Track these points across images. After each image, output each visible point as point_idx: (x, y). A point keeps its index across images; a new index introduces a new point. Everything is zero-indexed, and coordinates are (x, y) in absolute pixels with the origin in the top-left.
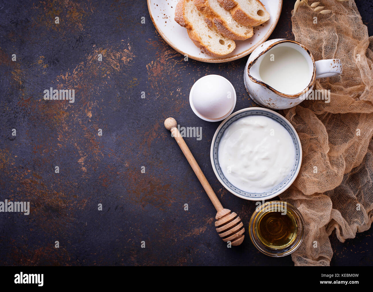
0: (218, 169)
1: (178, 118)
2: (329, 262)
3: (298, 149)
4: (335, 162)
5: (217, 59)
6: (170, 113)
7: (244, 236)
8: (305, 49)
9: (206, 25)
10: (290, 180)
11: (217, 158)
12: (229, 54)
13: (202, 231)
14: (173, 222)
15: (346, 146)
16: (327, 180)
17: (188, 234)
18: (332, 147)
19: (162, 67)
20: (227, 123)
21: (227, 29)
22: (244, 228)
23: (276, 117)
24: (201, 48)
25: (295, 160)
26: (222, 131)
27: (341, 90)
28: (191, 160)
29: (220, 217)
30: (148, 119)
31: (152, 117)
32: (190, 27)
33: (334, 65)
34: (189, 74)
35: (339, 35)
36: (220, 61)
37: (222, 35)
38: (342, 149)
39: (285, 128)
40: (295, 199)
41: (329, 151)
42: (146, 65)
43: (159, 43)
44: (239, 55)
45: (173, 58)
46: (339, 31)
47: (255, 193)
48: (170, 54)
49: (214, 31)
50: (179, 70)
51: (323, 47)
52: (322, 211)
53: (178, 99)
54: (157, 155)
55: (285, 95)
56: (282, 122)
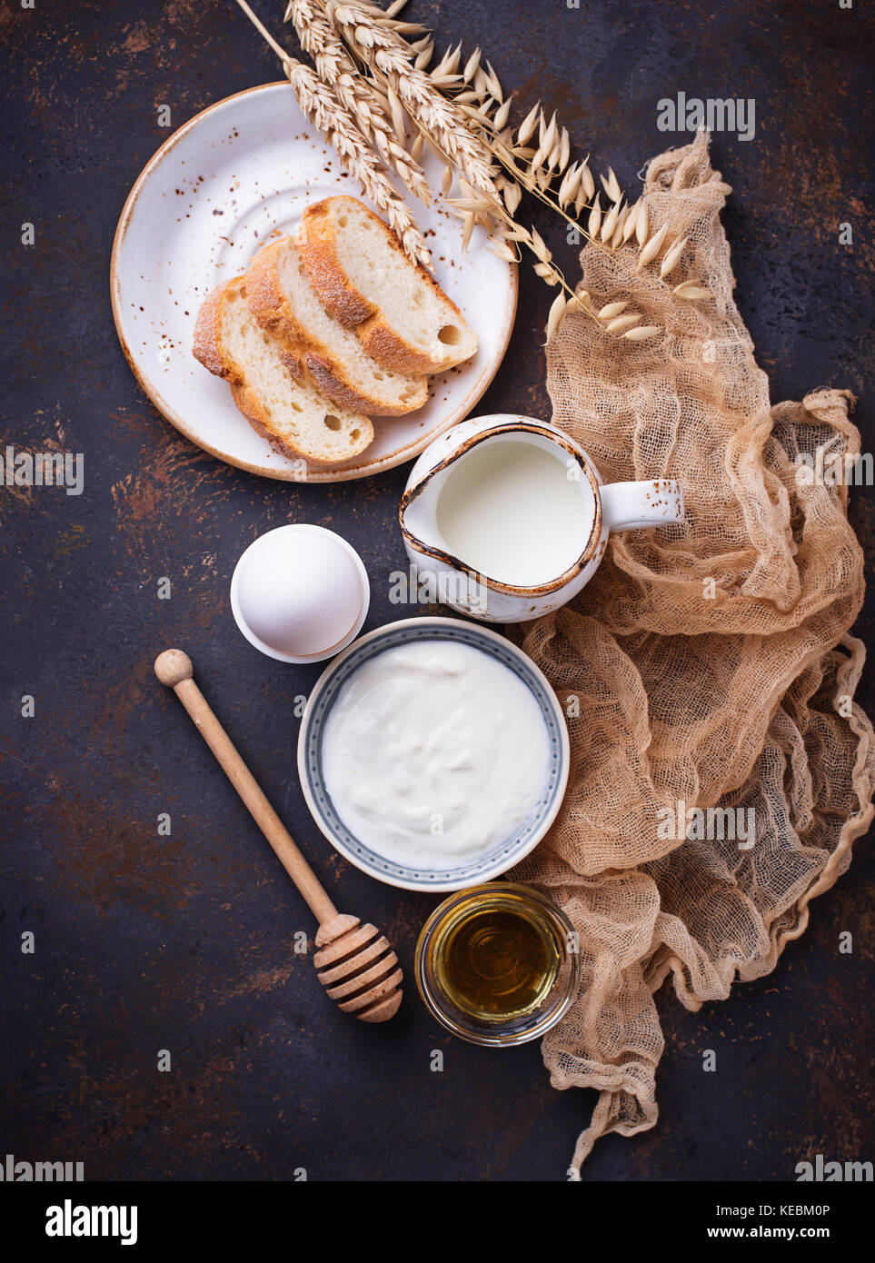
0: (322, 800)
1: (207, 646)
2: (653, 1069)
3: (558, 741)
4: (668, 777)
5: (319, 472)
6: (182, 631)
7: (400, 994)
8: (570, 452)
9: (287, 371)
10: (533, 830)
11: (317, 767)
12: (354, 458)
13: (279, 981)
14: (193, 952)
15: (702, 729)
16: (642, 832)
17: (237, 987)
18: (662, 733)
19: (158, 493)
20: (346, 665)
21: (345, 386)
22: (400, 970)
23: (493, 645)
24: (271, 441)
25: (550, 772)
26: (332, 687)
27: (689, 564)
28: (238, 775)
29: (326, 939)
30: (117, 648)
31: (130, 642)
32: (237, 379)
33: (654, 499)
34: (240, 513)
35: (685, 401)
36: (328, 478)
37: (333, 402)
38: (689, 739)
39: (519, 676)
40: (552, 885)
41: (648, 744)
42: (111, 487)
43: (151, 420)
44: (385, 462)
45: (191, 466)
46: (685, 387)
47: (431, 871)
48: (184, 454)
49: (310, 390)
50: (209, 503)
51: (636, 435)
52: (631, 918)
53: (204, 589)
54: (145, 755)
55: (510, 589)
56: (509, 659)
